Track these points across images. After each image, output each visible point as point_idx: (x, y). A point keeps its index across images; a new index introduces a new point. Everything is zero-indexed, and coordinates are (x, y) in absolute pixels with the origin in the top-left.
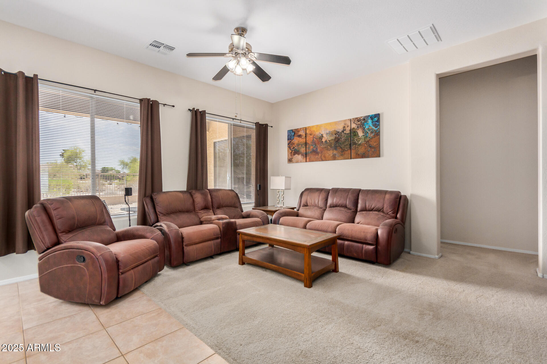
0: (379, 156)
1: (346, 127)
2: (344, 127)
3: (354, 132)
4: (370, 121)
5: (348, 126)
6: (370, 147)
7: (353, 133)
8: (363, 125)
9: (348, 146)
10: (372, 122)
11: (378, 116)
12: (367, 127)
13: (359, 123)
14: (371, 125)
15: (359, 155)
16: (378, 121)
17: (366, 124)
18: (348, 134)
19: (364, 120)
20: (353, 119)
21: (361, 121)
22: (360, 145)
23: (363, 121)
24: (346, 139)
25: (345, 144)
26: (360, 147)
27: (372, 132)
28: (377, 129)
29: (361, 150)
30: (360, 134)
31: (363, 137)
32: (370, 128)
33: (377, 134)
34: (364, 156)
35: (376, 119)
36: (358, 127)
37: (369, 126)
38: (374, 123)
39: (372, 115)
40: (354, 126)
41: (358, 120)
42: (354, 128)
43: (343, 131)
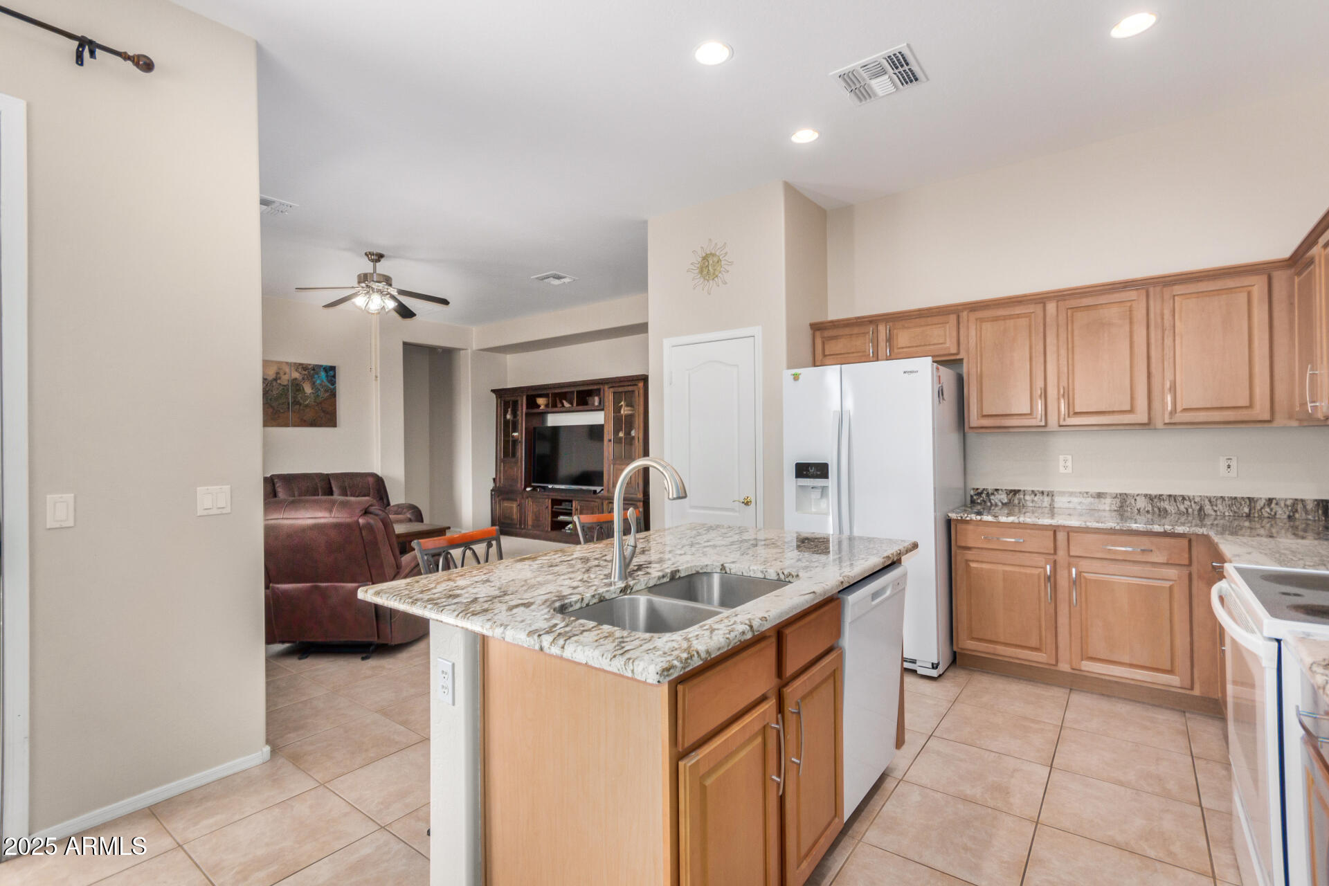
0: (334, 425)
1: (282, 373)
2: (277, 373)
3: (297, 384)
4: (323, 374)
5: (285, 374)
6: (324, 412)
7: (297, 386)
8: (312, 377)
9: (286, 407)
10: (327, 376)
11: (333, 368)
12: (318, 382)
13: (306, 373)
14: (325, 380)
15: (305, 421)
16: (334, 376)
17: (316, 376)
18: (285, 386)
19: (314, 370)
20: (295, 364)
21: (311, 371)
22: (307, 406)
23: (312, 372)
24: (281, 394)
25: (281, 401)
26: (308, 410)
27: (326, 391)
28: (332, 387)
29: (309, 415)
30: (308, 389)
31: (312, 396)
32: (323, 384)
33: (333, 394)
34: (313, 424)
35: (331, 373)
36: (303, 379)
37: (323, 381)
38: (329, 378)
39: (327, 366)
40: (296, 375)
41: (304, 367)
42: (296, 379)
43: (275, 380)
